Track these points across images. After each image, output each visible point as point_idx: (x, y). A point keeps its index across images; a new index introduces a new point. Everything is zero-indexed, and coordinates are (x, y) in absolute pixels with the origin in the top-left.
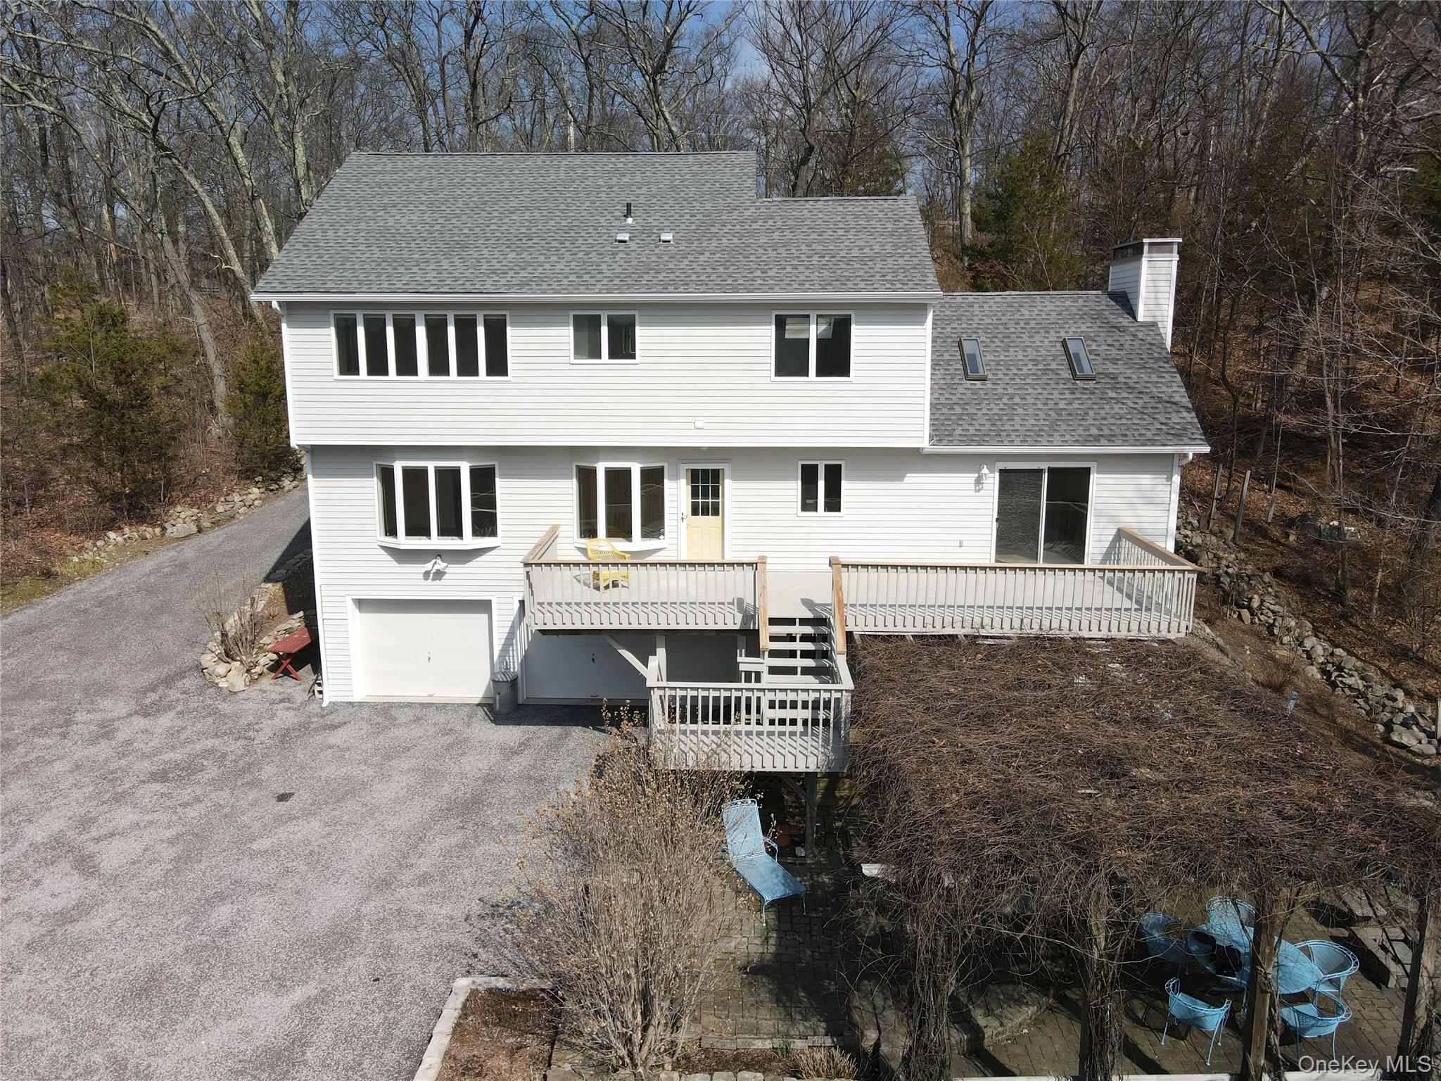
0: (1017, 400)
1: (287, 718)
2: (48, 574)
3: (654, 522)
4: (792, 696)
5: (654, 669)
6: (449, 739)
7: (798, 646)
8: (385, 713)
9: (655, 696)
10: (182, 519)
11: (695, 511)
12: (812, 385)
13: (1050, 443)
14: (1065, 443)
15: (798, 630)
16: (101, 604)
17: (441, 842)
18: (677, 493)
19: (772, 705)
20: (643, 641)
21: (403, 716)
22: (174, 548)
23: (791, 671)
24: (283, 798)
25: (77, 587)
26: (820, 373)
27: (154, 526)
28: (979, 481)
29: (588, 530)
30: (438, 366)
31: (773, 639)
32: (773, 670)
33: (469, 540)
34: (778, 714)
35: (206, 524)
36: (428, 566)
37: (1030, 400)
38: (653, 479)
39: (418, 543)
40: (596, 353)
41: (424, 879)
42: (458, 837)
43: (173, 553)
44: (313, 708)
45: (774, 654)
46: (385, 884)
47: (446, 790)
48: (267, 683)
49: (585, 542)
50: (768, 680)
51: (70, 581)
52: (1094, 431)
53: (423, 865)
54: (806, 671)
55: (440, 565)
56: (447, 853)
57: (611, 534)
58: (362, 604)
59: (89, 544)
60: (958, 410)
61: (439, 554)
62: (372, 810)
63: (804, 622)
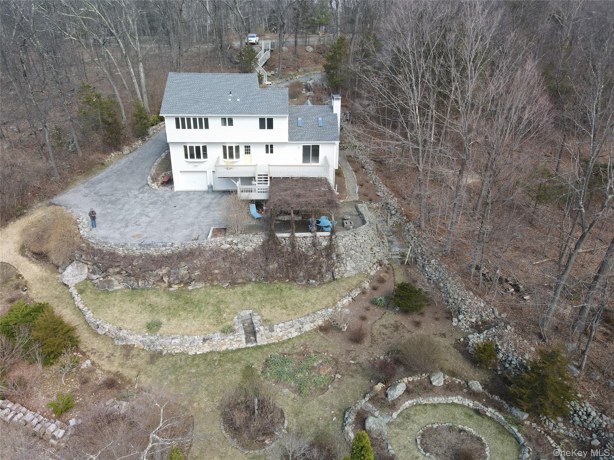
0: (307, 131)
1: (169, 194)
2: (103, 164)
3: (238, 156)
4: (261, 188)
5: (238, 184)
6: (201, 197)
7: (263, 179)
8: (188, 193)
9: (238, 188)
10: (126, 150)
11: (245, 153)
12: (266, 131)
13: (311, 141)
14: (314, 141)
15: (263, 177)
16: (118, 171)
17: (204, 212)
18: (242, 150)
19: (258, 189)
20: (236, 179)
21: (191, 193)
22: (127, 157)
23: (262, 184)
24: (175, 207)
25: (111, 167)
26: (268, 129)
27: (120, 151)
28: (299, 147)
29: (225, 157)
30: (195, 127)
31: (258, 178)
32: (258, 184)
33: (202, 159)
34: (259, 191)
35: (132, 150)
36: (194, 165)
37: (309, 131)
38: (237, 148)
39: (192, 160)
40: (225, 125)
41: (203, 217)
42: (207, 212)
43: (127, 158)
44: (173, 192)
45: (258, 181)
46: (197, 218)
47: (203, 205)
48: (161, 187)
49: (225, 160)
50: (257, 185)
51: (108, 166)
52: (320, 138)
53: (202, 215)
54: (264, 184)
55: (197, 164)
56: (206, 214)
57: (230, 158)
58: (180, 171)
59: (108, 156)
60: (295, 134)
61: (196, 162)
62: (191, 208)
63: (264, 175)
